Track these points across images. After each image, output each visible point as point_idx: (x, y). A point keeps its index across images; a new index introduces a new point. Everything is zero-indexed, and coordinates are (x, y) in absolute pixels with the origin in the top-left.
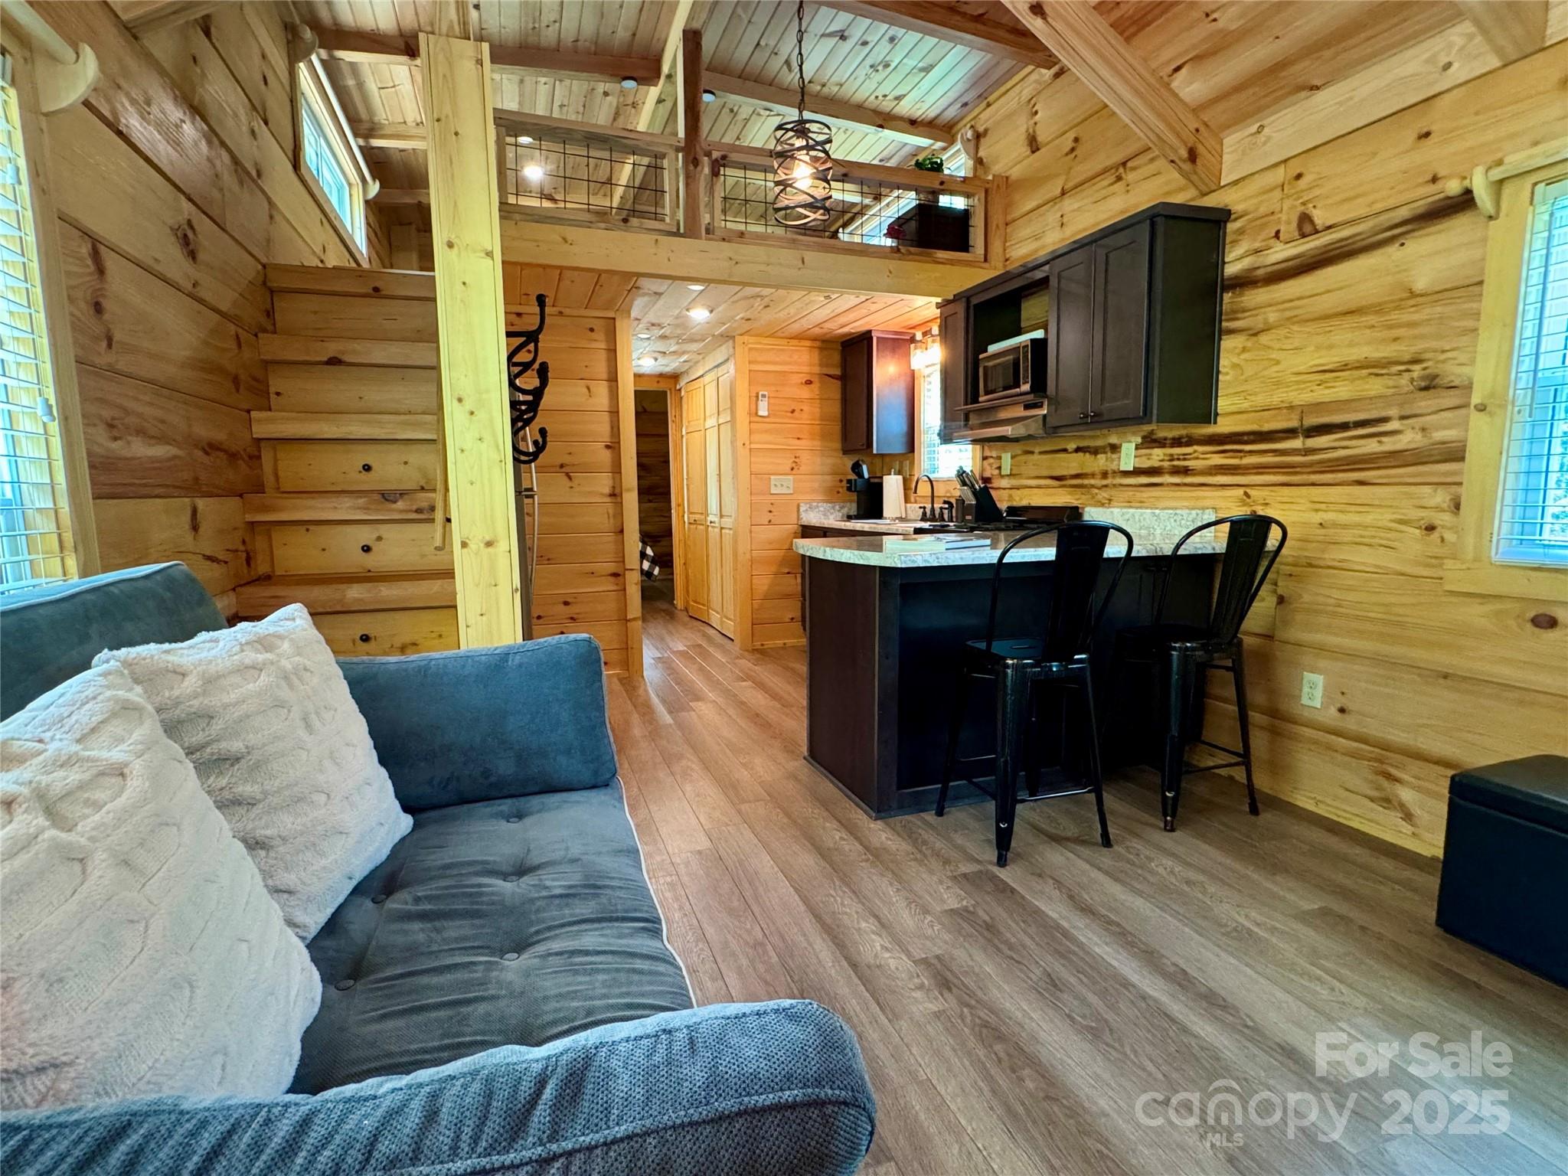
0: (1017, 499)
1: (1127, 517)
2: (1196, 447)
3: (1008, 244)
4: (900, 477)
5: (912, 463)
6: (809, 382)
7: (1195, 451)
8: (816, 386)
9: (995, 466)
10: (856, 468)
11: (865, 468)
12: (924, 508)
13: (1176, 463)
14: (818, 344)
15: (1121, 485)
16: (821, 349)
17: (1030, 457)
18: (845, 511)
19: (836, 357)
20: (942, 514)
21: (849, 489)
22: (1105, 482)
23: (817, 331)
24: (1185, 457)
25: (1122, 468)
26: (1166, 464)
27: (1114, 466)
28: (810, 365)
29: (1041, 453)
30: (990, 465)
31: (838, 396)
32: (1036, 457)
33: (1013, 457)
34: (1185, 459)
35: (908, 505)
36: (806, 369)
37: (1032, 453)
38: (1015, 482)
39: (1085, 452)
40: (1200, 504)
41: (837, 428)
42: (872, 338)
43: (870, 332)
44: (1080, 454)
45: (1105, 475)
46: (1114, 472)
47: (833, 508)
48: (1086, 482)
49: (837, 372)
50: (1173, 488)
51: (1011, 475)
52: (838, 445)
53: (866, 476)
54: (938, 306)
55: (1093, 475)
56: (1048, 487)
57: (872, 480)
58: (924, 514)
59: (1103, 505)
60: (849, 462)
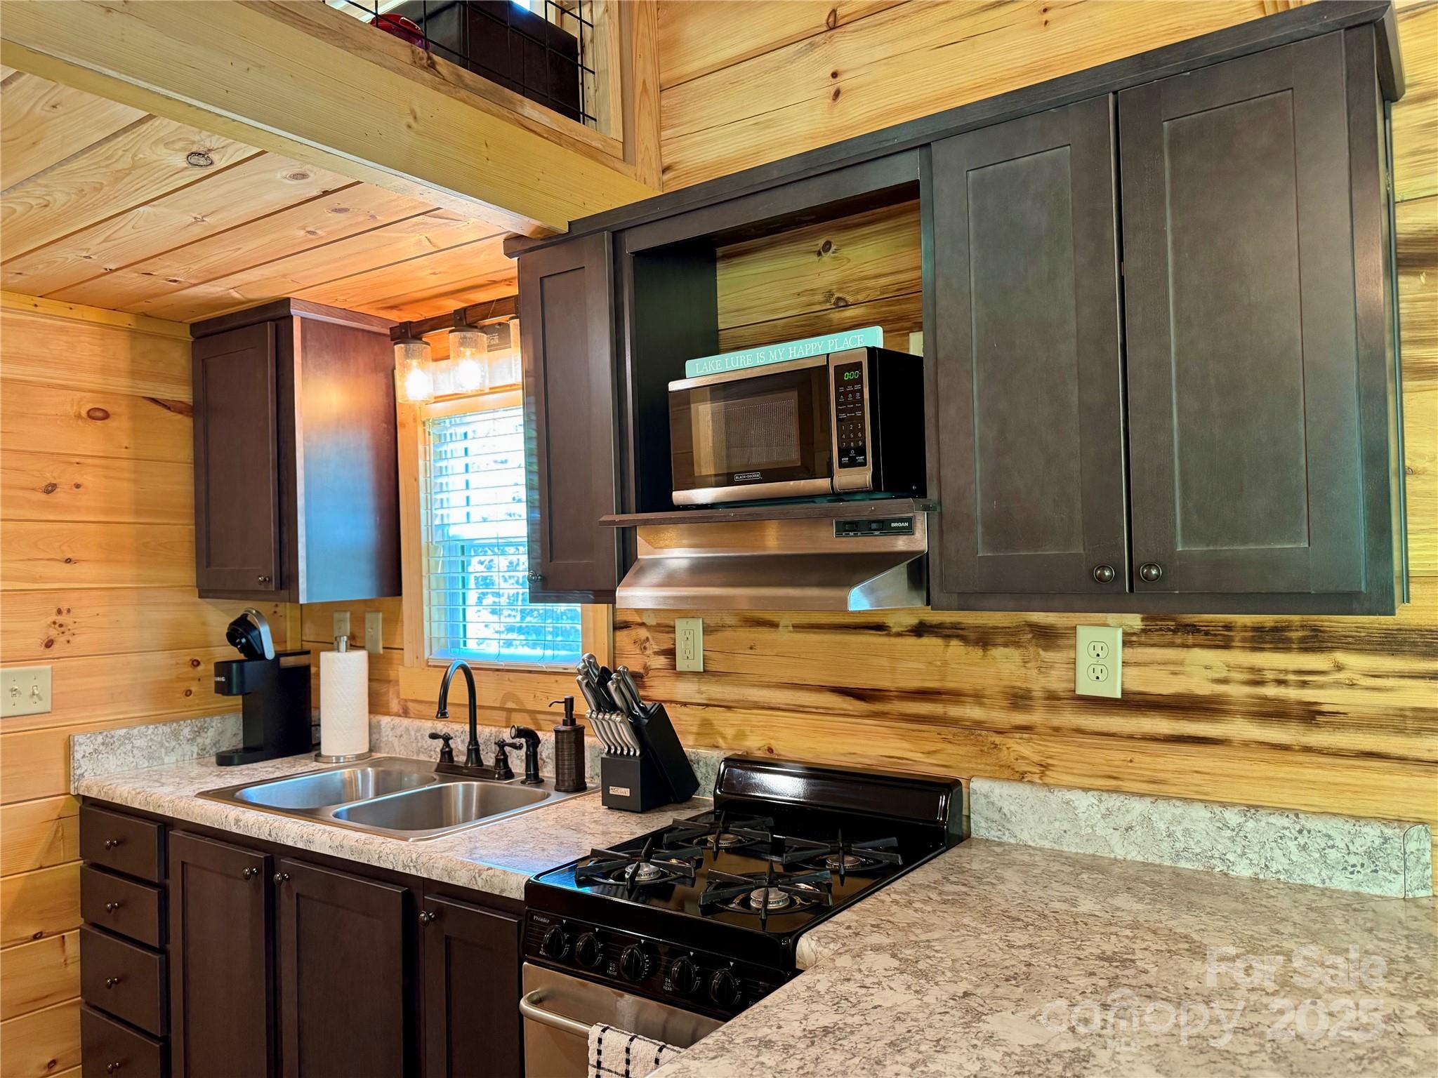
0: (730, 732)
1: (1123, 822)
2: (1341, 657)
3: (666, 134)
4: (360, 657)
5: (393, 620)
6: (99, 415)
7: (1339, 668)
8: (120, 425)
9: (653, 647)
10: (241, 631)
11: (265, 631)
12: (447, 739)
13: (1271, 691)
14: (126, 320)
15: (1080, 731)
16: (134, 334)
17: (764, 634)
18: (208, 738)
19: (178, 358)
20: (502, 761)
21: (223, 689)
22: (1020, 718)
23: (132, 281)
24: (1304, 678)
25: (1086, 687)
26: (1237, 691)
27: (1055, 680)
28: (105, 370)
29: (798, 627)
30: (642, 645)
31: (185, 452)
32: (784, 636)
33: (707, 630)
34: (1304, 684)
35: (385, 721)
36: (92, 380)
37: (774, 625)
38: (716, 691)
39: (947, 637)
40: (1345, 803)
41: (181, 530)
42: (290, 318)
43: (286, 302)
44: (930, 643)
45: (1019, 699)
46: (1052, 697)
47: (176, 735)
48: (954, 711)
49: (183, 394)
50: (1268, 755)
51: (706, 673)
52: (187, 575)
53: (270, 653)
54: (514, 244)
55: (978, 697)
56: (827, 712)
57: (287, 662)
58: (447, 754)
59: (1021, 777)
60: (219, 617)
